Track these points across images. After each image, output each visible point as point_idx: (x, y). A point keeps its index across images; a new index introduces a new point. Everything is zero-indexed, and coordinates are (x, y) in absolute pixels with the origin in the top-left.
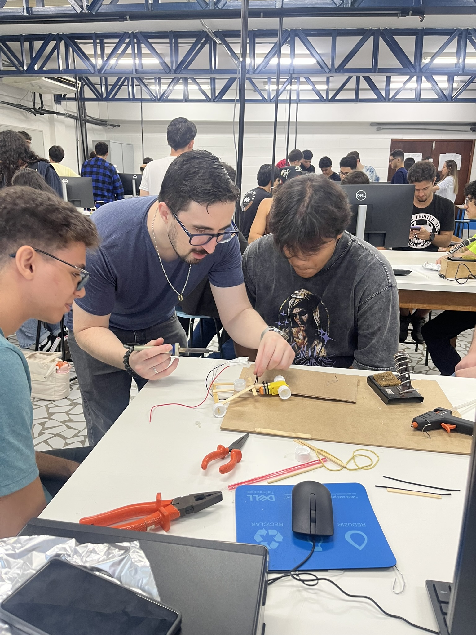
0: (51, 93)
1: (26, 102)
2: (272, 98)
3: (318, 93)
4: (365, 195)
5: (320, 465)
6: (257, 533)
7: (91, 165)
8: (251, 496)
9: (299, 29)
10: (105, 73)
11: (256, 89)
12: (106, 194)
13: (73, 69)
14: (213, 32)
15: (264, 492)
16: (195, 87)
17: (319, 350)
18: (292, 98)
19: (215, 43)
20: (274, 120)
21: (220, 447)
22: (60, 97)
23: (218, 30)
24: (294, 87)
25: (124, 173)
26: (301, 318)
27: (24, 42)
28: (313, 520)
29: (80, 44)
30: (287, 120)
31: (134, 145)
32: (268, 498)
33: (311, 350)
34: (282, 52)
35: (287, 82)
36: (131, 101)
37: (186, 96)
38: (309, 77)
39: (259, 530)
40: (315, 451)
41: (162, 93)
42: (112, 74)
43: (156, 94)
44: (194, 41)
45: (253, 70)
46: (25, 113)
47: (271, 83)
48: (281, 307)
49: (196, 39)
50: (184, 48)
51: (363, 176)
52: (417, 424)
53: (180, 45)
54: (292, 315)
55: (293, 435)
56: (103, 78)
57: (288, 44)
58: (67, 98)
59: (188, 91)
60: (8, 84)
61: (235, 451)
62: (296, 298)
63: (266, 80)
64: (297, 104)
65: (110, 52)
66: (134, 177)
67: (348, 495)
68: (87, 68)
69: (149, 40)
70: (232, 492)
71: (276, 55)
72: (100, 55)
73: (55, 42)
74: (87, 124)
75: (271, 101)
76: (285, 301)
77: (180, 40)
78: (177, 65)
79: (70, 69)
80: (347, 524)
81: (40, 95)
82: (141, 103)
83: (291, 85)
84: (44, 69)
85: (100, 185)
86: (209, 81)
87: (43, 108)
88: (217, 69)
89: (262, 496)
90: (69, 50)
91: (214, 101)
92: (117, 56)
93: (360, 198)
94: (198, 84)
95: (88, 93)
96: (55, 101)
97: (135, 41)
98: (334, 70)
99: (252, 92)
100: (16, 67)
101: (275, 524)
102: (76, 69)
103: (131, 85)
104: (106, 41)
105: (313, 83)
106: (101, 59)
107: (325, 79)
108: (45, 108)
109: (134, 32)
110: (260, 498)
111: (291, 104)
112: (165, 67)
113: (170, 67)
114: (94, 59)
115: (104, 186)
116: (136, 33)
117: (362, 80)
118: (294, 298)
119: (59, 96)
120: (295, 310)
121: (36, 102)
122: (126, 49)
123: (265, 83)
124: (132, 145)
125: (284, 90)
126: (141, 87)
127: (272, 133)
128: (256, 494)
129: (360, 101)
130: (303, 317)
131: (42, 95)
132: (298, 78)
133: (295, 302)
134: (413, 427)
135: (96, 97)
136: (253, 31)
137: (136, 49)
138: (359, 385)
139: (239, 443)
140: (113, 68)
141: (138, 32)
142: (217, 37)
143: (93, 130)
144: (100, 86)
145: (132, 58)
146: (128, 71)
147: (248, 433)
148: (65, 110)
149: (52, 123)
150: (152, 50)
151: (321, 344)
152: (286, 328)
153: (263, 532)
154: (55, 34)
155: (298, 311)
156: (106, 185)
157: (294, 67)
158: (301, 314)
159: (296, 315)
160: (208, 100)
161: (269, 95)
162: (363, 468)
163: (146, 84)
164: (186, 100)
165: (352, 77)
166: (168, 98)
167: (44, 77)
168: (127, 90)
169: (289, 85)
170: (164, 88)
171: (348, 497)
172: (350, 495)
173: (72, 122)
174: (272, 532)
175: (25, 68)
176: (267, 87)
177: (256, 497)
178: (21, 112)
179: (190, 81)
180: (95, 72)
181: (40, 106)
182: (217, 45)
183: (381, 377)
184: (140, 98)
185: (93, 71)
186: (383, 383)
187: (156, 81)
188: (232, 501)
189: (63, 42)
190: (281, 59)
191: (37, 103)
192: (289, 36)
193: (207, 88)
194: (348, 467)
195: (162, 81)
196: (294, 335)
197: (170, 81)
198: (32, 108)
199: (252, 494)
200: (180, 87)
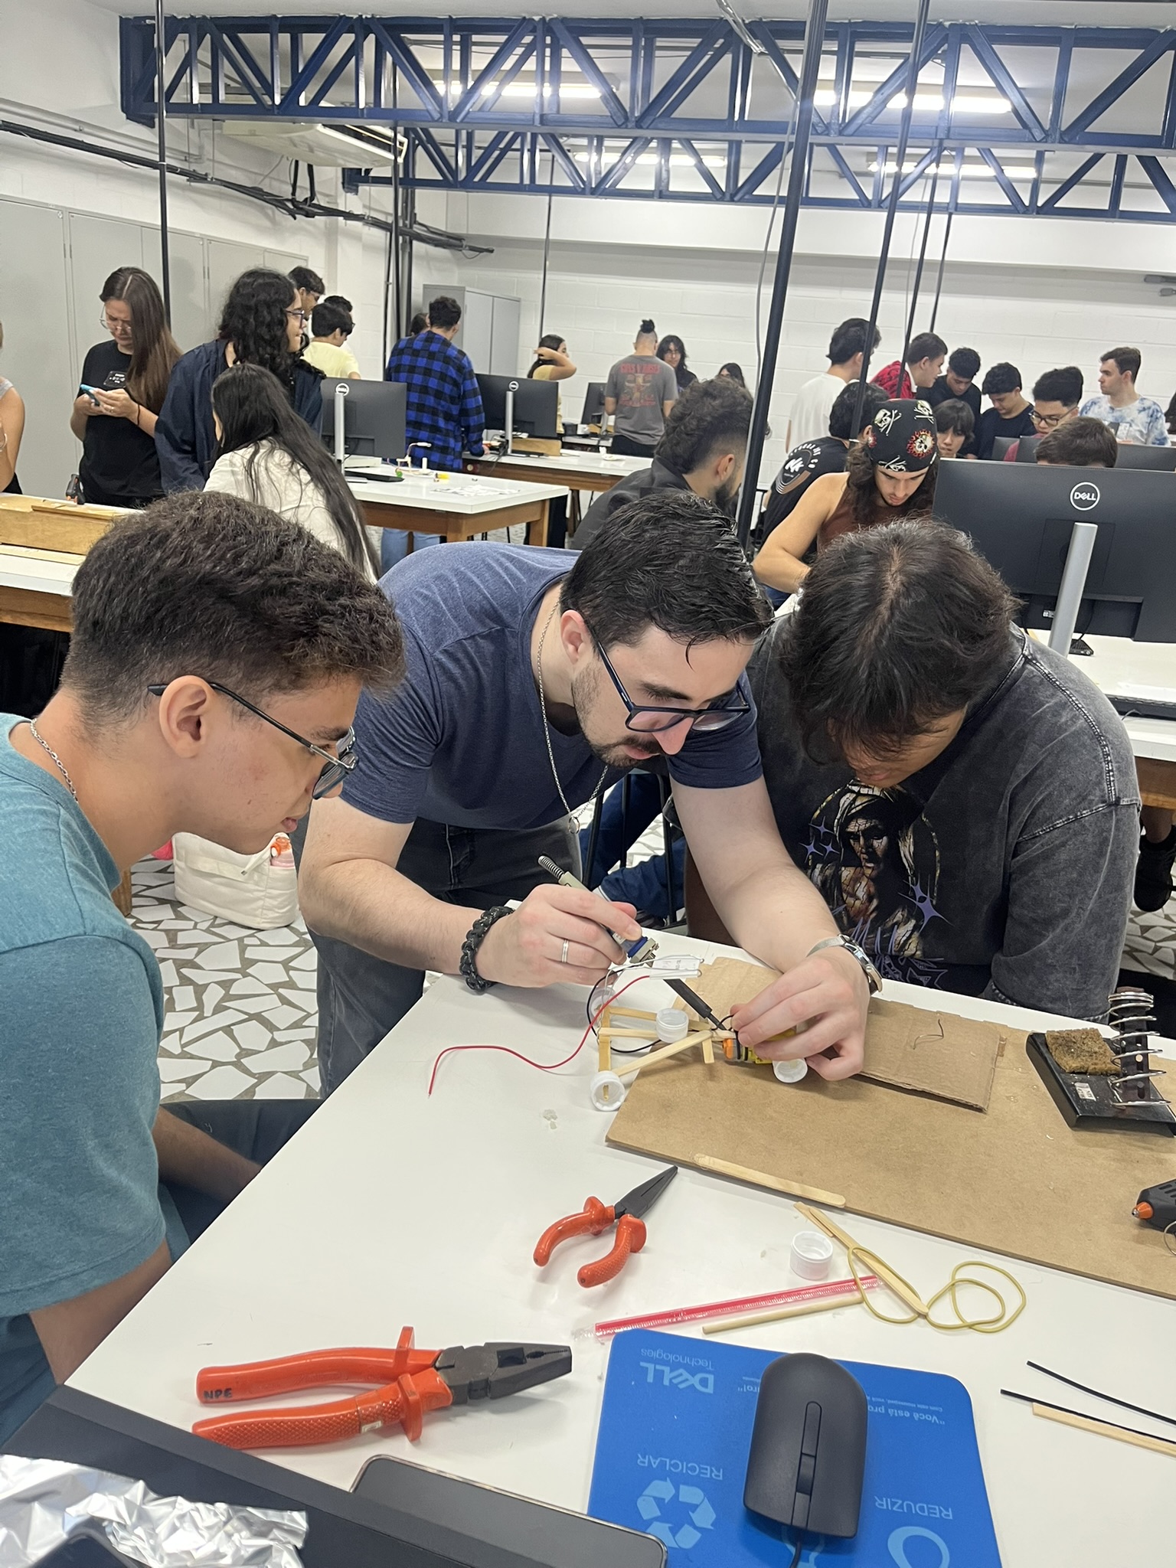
0: (336, 165)
1: (275, 183)
2: (883, 198)
3: (1009, 188)
4: (1096, 497)
5: (857, 1296)
6: (646, 1492)
7: (415, 350)
8: (651, 1367)
9: (972, 23)
10: (466, 120)
11: (845, 172)
12: (442, 423)
13: (391, 107)
14: (745, 24)
15: (687, 1360)
16: (689, 161)
17: (905, 938)
18: (935, 200)
19: (748, 52)
20: (879, 255)
21: (592, 1202)
22: (357, 174)
23: (761, 19)
24: (946, 169)
25: (493, 374)
26: (869, 847)
27: (280, 34)
28: (804, 1487)
29: (412, 44)
30: (917, 256)
31: (523, 302)
32: (695, 1381)
33: (882, 933)
34: (919, 81)
35: (929, 156)
36: (525, 191)
37: (663, 184)
38: (992, 150)
39: (656, 1483)
40: (848, 1248)
41: (603, 174)
42: (485, 124)
43: (589, 176)
44: (695, 45)
45: (840, 125)
46: (270, 212)
47: (886, 157)
48: (818, 812)
49: (700, 40)
50: (667, 64)
51: (1101, 434)
52: (1150, 1209)
53: (658, 53)
54: (846, 836)
55: (796, 1189)
56: (464, 134)
57: (939, 61)
58: (373, 177)
59: (668, 171)
60: (238, 138)
61: (629, 1223)
62: (859, 794)
63: (875, 149)
64: (950, 215)
65: (483, 67)
66: (511, 386)
67: (919, 1411)
68: (423, 108)
69: (582, 39)
70: (603, 1344)
71: (904, 90)
72: (458, 73)
73: (351, 37)
74: (415, 243)
75: (879, 205)
76: (830, 798)
77: (660, 42)
78: (646, 106)
79: (383, 107)
80: (900, 1502)
81: (310, 168)
82: (550, 196)
83: (938, 166)
84: (323, 104)
85: (431, 401)
86: (726, 146)
87: (315, 202)
88: (746, 119)
89: (681, 1371)
90: (385, 59)
91: (732, 200)
92: (501, 76)
93: (1080, 502)
94: (695, 153)
95: (424, 168)
96: (343, 183)
97: (548, 40)
98: (1058, 135)
99: (835, 177)
100: (256, 98)
101: (700, 1468)
102: (398, 107)
103: (529, 150)
104: (475, 38)
105: (998, 163)
106: (459, 82)
107: (1033, 154)
108: (320, 200)
109: (547, 19)
110: (675, 1377)
111: (933, 216)
112: (616, 110)
113: (628, 110)
114: (442, 82)
115: (439, 404)
116: (551, 20)
117: (1132, 163)
118: (853, 792)
119: (355, 171)
120: (853, 823)
121: (298, 184)
122: (523, 59)
123: (871, 157)
124: (518, 301)
125: (921, 175)
126: (553, 156)
127: (871, 288)
128: (666, 1363)
129: (1120, 218)
130: (876, 843)
131: (315, 168)
132: (960, 150)
133: (857, 803)
134: (1138, 1216)
135: (441, 178)
136: (850, 23)
137: (548, 60)
138: (1003, 1056)
139: (645, 1197)
140: (487, 108)
141: (556, 19)
142: (755, 37)
143: (427, 258)
144: (454, 149)
145: (534, 84)
146: (523, 117)
147: (676, 1165)
148: (365, 206)
149: (331, 237)
150: (586, 65)
151: (913, 922)
152: (825, 864)
153: (662, 1489)
154: (355, 17)
155: (862, 827)
156: (443, 403)
157: (949, 120)
158: (870, 834)
159: (855, 836)
160: (717, 196)
161: (879, 189)
162: (976, 1327)
163: (566, 148)
164: (662, 193)
165: (1104, 155)
166: (618, 187)
167: (320, 125)
168: (519, 161)
169: (934, 165)
170: (609, 159)
171: (916, 1416)
172: (925, 1412)
173: (380, 237)
174: (690, 1494)
175: (278, 101)
176: (874, 167)
177: (663, 1371)
178: (262, 210)
179: (676, 145)
180: (442, 116)
181: (308, 195)
182: (754, 57)
183: (1067, 1040)
184: (548, 183)
185: (436, 116)
186: (1070, 1063)
187: (591, 142)
188: (600, 1374)
189: (372, 37)
190: (917, 97)
191: (301, 187)
192: (945, 40)
193: (717, 164)
194: (932, 1317)
195: (607, 143)
196: (844, 886)
197: (626, 143)
198: (288, 200)
199: (655, 1362)
200: (649, 160)
